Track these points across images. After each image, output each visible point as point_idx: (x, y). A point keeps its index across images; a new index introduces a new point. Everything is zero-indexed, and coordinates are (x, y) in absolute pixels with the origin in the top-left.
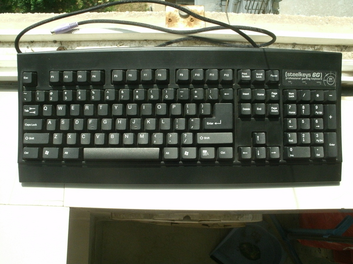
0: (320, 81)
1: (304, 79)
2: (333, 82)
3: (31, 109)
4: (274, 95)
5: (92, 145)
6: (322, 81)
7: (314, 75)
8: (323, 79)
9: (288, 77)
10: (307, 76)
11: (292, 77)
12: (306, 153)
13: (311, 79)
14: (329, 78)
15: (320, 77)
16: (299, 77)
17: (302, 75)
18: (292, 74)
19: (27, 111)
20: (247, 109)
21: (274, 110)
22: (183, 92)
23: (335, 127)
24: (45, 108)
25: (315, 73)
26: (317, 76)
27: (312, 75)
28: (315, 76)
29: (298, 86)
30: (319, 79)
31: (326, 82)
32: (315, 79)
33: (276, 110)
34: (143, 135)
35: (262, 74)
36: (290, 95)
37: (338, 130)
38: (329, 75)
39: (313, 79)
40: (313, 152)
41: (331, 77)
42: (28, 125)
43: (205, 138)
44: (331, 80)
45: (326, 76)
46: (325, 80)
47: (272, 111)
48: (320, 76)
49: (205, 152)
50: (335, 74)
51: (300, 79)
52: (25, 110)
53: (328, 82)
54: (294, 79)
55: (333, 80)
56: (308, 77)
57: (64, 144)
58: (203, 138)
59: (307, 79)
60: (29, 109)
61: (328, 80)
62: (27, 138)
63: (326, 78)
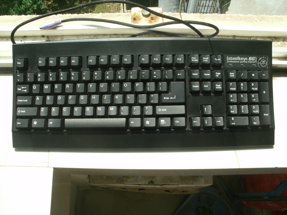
0: (255, 63)
1: (242, 62)
2: (266, 64)
3: (23, 88)
4: (218, 75)
5: (72, 116)
6: (256, 64)
7: (250, 59)
8: (257, 62)
9: (229, 60)
11: (232, 60)
12: (245, 121)
13: (248, 62)
14: (262, 62)
15: (255, 61)
16: (237, 61)
17: (240, 59)
18: (232, 59)
19: (20, 89)
20: (196, 86)
22: (145, 73)
23: (268, 100)
24: (34, 87)
25: (251, 58)
26: (252, 60)
27: (248, 59)
28: (251, 60)
29: (237, 68)
30: (254, 62)
31: (260, 64)
32: (251, 62)
33: (220, 87)
34: (113, 108)
35: (208, 58)
36: (231, 75)
37: (270, 103)
38: (262, 59)
39: (249, 62)
40: (250, 121)
41: (264, 61)
42: (20, 101)
43: (163, 110)
44: (264, 63)
45: (260, 59)
46: (259, 63)
47: (217, 88)
48: (255, 60)
49: (163, 122)
50: (267, 58)
51: (238, 62)
52: (18, 89)
53: (262, 64)
54: (234, 62)
55: (265, 62)
56: (245, 61)
57: (49, 116)
58: (161, 110)
59: (245, 62)
60: (21, 88)
61: (262, 63)
62: (19, 111)
63: (260, 61)
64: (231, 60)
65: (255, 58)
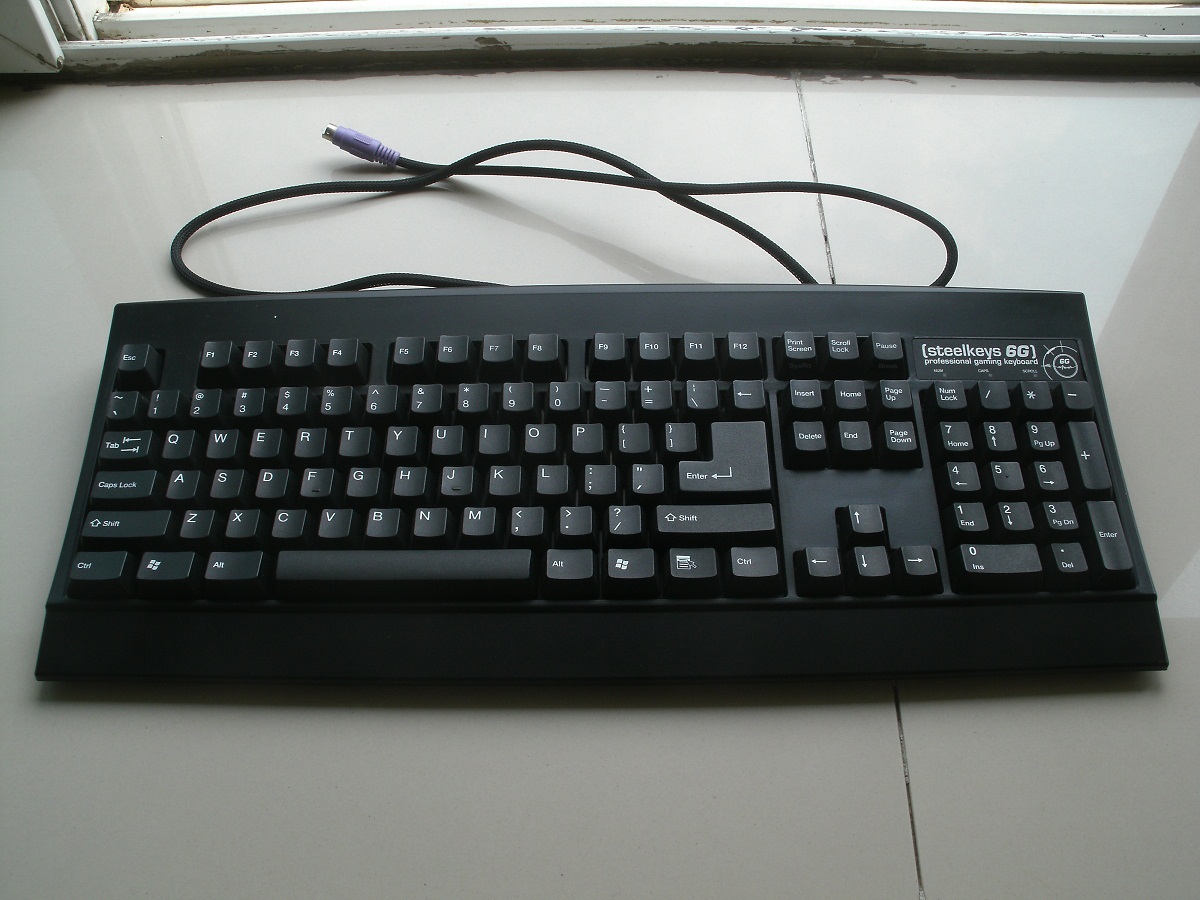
0: (1032, 366)
1: (982, 362)
2: (1074, 369)
3: (126, 440)
4: (892, 395)
5: (310, 540)
6: (1038, 367)
7: (1011, 350)
8: (1040, 362)
9: (930, 358)
10: (990, 355)
11: (945, 357)
13: (1003, 362)
14: (1058, 359)
15: (1030, 357)
16: (962, 357)
17: (974, 351)
18: (942, 351)
19: (115, 446)
20: (809, 437)
21: (898, 437)
23: (1106, 484)
24: (173, 439)
25: (1014, 347)
26: (1020, 355)
27: (1003, 351)
28: (1014, 355)
30: (1028, 362)
31: (1050, 370)
32: (1016, 362)
33: (905, 437)
34: (479, 513)
35: (848, 343)
36: (944, 395)
38: (1057, 352)
39: (1010, 362)
40: (1047, 558)
41: (1065, 357)
42: (108, 486)
43: (683, 518)
44: (1065, 365)
45: (1048, 353)
46: (1048, 365)
47: (894, 440)
48: (1031, 354)
49: (684, 561)
51: (968, 362)
52: (108, 443)
53: (1059, 370)
54: (952, 362)
55: (1072, 363)
56: (993, 358)
57: (215, 542)
58: (671, 518)
59: (992, 362)
60: (120, 442)
61: (1058, 364)
62: (96, 523)
63: (1049, 359)
64: (937, 357)
65: (1030, 349)
